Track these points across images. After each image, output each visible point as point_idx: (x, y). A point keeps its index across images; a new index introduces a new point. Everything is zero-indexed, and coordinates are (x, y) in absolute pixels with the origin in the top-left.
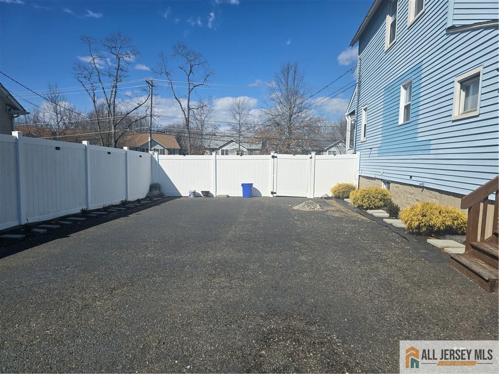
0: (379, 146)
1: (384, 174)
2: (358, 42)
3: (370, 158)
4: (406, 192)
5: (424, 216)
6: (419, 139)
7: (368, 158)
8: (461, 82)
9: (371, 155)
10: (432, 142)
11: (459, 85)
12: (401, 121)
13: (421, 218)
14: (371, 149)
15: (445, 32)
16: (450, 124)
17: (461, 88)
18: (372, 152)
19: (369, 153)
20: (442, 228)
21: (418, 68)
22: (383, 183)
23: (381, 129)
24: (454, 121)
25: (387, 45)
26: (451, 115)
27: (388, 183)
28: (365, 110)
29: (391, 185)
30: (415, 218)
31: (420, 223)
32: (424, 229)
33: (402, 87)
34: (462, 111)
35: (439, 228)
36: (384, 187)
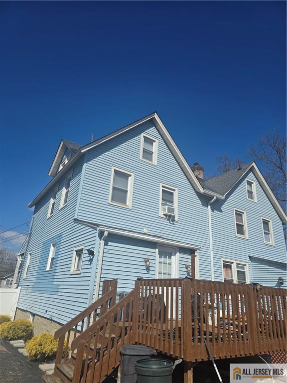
0: (33, 284)
1: (33, 308)
2: (34, 206)
3: (27, 293)
4: (42, 323)
5: (40, 345)
6: (55, 283)
7: (25, 293)
8: (77, 251)
9: (28, 291)
10: (60, 287)
11: (75, 253)
12: (48, 268)
13: (38, 347)
14: (28, 285)
15: (73, 221)
16: (69, 276)
17: (76, 255)
18: (29, 289)
19: (26, 288)
20: (51, 354)
21: (60, 236)
22: (31, 315)
23: (36, 272)
24: (71, 275)
25: (49, 215)
26: (69, 271)
27: (34, 315)
28: (30, 254)
29: (36, 316)
30: (34, 347)
31: (37, 352)
32: (39, 356)
33: (52, 246)
34: (76, 269)
35: (49, 354)
36: (31, 319)
